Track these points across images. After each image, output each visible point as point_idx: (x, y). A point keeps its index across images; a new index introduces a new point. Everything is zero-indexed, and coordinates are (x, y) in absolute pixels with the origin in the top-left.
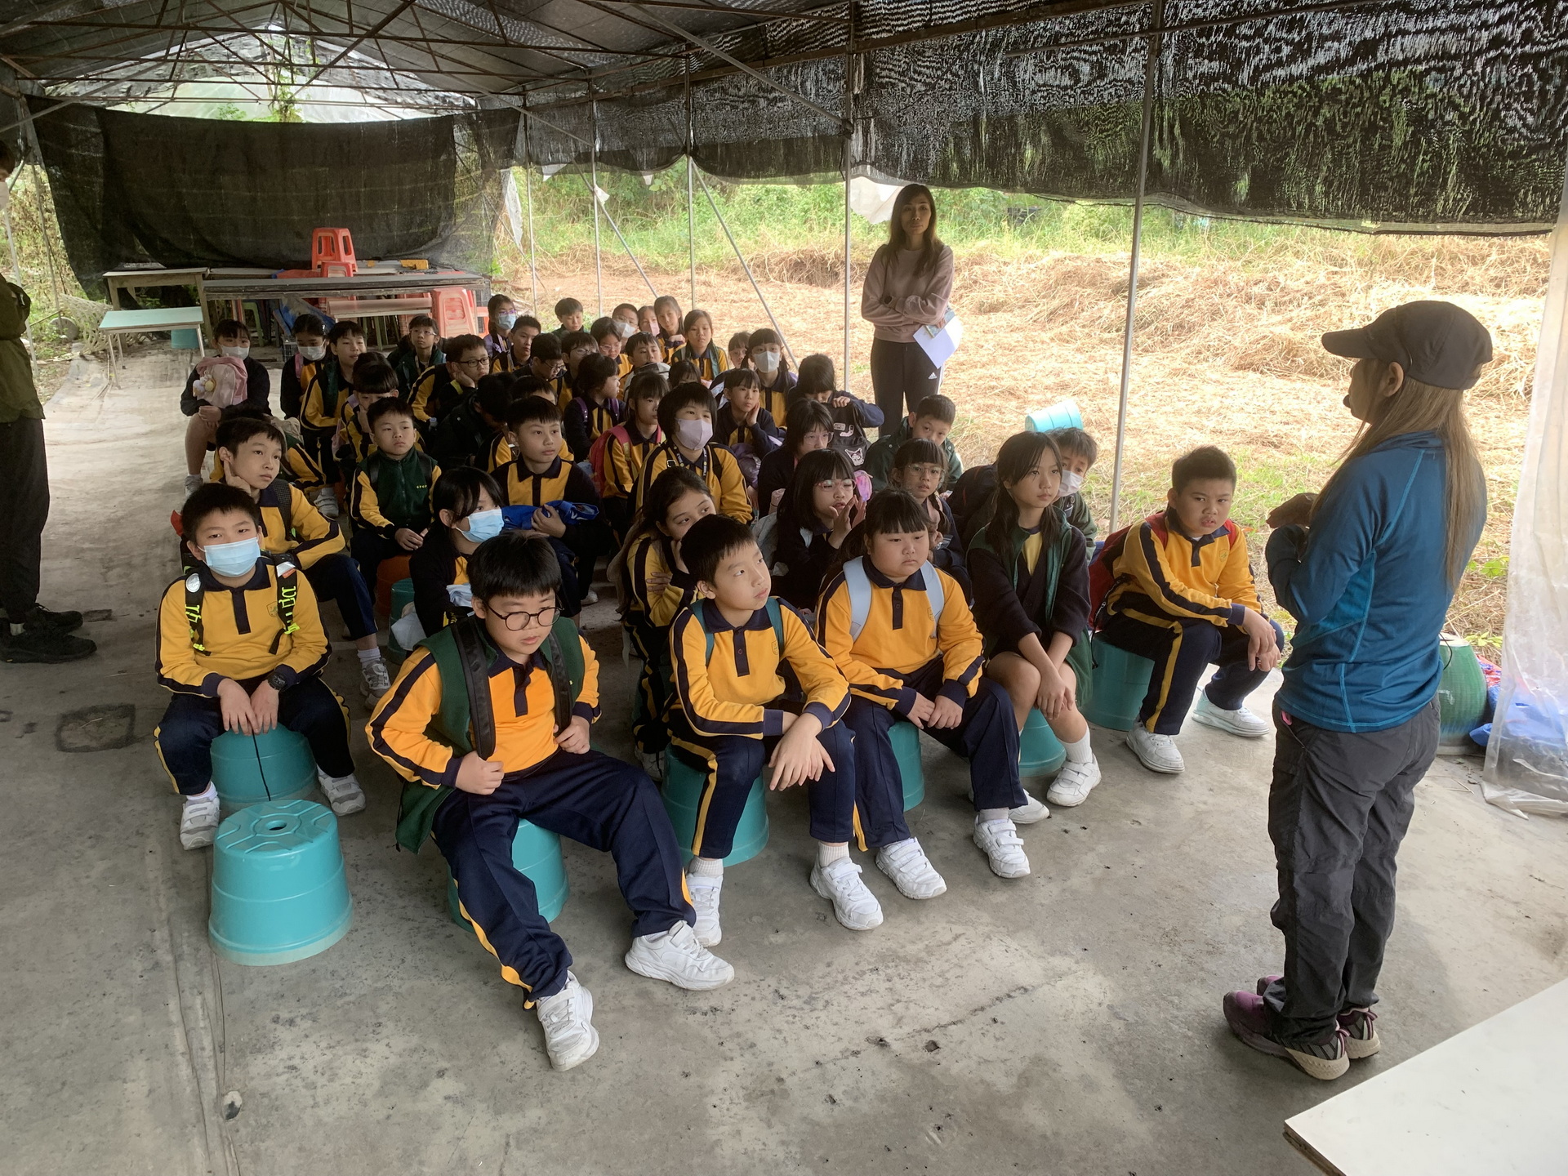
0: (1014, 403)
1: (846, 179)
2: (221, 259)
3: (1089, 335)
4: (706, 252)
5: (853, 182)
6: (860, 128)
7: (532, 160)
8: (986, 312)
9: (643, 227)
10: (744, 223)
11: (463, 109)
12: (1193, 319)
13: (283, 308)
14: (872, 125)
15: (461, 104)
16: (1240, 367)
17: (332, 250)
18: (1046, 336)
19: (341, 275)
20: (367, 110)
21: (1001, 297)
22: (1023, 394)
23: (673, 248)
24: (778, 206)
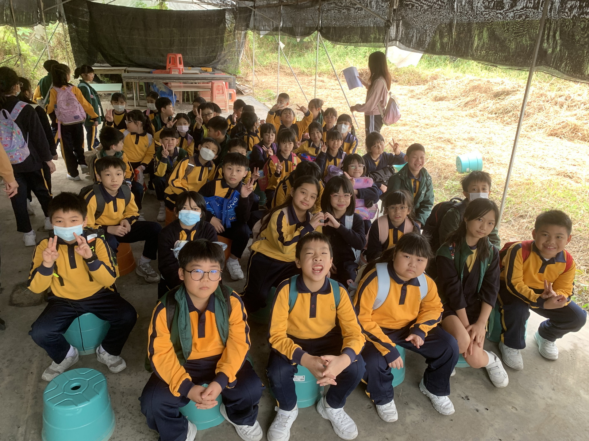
0: (450, 146)
1: (386, 47)
2: (131, 64)
3: (483, 115)
4: (324, 67)
5: (389, 48)
6: (395, 24)
7: (256, 29)
8: (438, 100)
9: (300, 56)
10: (340, 56)
11: (231, 6)
12: (530, 111)
13: (154, 86)
14: (401, 23)
15: (230, 4)
16: (551, 135)
17: (175, 63)
18: (464, 113)
19: (177, 73)
20: (193, 5)
21: (445, 94)
22: (454, 142)
23: (310, 65)
24: (354, 50)
